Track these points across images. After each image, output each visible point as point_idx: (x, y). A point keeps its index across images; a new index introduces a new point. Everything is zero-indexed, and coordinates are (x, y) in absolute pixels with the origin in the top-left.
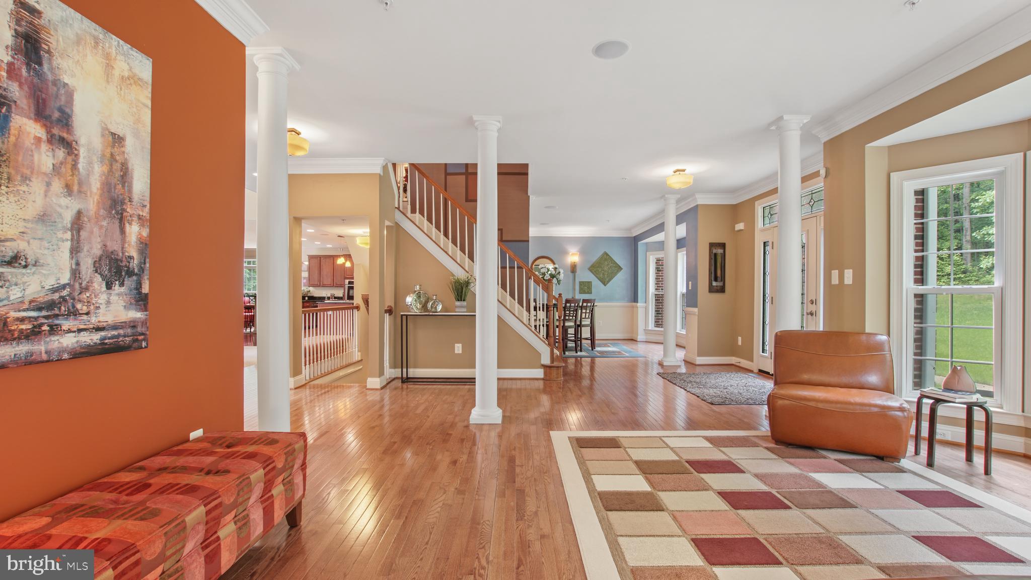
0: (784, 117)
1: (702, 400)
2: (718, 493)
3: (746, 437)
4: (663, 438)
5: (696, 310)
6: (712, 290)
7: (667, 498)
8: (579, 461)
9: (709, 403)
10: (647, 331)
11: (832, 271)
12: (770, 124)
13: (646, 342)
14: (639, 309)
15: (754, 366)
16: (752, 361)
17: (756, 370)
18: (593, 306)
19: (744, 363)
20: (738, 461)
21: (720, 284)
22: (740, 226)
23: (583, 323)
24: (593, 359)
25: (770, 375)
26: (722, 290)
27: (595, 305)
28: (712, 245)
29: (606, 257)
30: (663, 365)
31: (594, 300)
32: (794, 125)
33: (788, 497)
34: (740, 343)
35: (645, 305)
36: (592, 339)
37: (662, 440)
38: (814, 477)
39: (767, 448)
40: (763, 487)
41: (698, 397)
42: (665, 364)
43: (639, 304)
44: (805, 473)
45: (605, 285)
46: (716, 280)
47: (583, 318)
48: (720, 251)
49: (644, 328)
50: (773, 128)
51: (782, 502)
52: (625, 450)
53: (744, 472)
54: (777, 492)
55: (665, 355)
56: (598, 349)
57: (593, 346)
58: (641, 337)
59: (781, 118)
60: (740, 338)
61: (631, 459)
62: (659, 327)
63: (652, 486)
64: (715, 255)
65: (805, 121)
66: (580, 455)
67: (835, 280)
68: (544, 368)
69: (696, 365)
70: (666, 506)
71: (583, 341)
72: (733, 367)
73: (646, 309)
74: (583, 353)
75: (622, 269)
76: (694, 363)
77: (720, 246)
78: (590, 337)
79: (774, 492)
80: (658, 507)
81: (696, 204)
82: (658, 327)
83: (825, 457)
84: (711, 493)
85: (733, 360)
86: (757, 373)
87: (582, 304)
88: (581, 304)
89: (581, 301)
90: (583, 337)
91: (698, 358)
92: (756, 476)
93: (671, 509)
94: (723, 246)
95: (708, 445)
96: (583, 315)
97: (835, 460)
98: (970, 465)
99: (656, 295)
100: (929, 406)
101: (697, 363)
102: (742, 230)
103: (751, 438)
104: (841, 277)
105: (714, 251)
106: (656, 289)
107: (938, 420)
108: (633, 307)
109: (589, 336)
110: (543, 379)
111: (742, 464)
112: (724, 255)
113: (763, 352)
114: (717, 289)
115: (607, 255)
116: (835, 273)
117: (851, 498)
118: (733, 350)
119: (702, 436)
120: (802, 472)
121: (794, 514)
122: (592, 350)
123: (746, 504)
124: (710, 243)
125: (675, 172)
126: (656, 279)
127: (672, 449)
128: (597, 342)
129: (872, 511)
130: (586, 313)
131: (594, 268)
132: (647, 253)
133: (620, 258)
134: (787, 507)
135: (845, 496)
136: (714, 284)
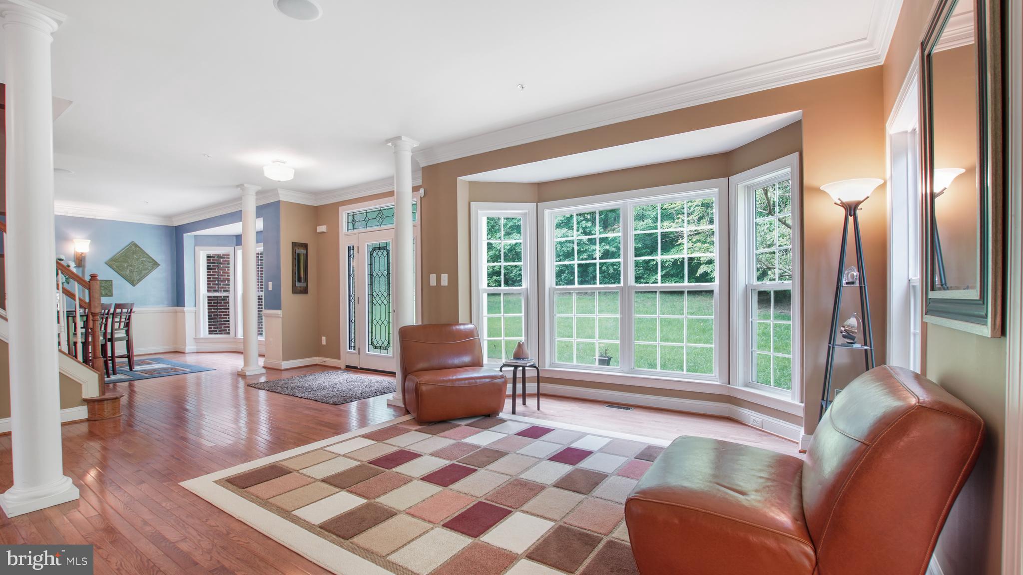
0: (402, 138)
1: (323, 403)
2: (421, 479)
3: (393, 426)
4: (325, 449)
5: (279, 312)
6: (295, 291)
7: (388, 500)
8: (258, 504)
9: (332, 404)
10: (197, 340)
11: (431, 275)
12: (388, 141)
13: (197, 352)
14: (186, 314)
15: (342, 363)
16: (339, 359)
17: (343, 367)
18: (130, 312)
19: (330, 361)
20: (408, 447)
21: (303, 285)
22: (322, 228)
23: (116, 336)
24: (131, 382)
25: (359, 369)
26: (305, 291)
27: (133, 311)
28: (294, 245)
29: (133, 250)
30: (246, 376)
31: (132, 305)
32: (408, 145)
33: (468, 463)
34: (324, 342)
35: (194, 309)
36: (129, 356)
37: (325, 450)
38: (467, 442)
39: (416, 431)
40: (446, 463)
41: (316, 401)
42: (248, 374)
43: (186, 309)
44: (459, 441)
45: (134, 285)
46: (300, 281)
47: (116, 330)
48: (303, 251)
49: (194, 337)
50: (390, 144)
51: (468, 468)
52: (299, 473)
53: (421, 455)
54: (457, 462)
55: (246, 363)
56: (137, 368)
57: (131, 365)
58: (190, 347)
59: (399, 138)
60: (324, 338)
61: (316, 480)
62: (222, 334)
63: (363, 496)
64: (299, 255)
65: (415, 146)
66: (252, 497)
67: (433, 282)
68: (87, 405)
69: (281, 370)
70: (394, 509)
71: (117, 360)
72: (318, 367)
73: (196, 314)
74: (119, 376)
75: (159, 265)
76: (280, 368)
77: (302, 246)
78: (126, 353)
79: (455, 462)
80: (390, 514)
81: (278, 200)
82: (220, 334)
83: (459, 425)
84: (415, 482)
85: (317, 360)
86: (345, 369)
87: (115, 310)
88: (112, 311)
89: (113, 306)
90: (116, 355)
91: (283, 363)
92: (432, 455)
93: (402, 509)
94: (305, 246)
95: (370, 442)
96: (116, 326)
97: (465, 425)
98: (526, 407)
99: (208, 297)
100: (512, 372)
101: (283, 368)
102: (325, 232)
103: (398, 426)
104: (439, 280)
105: (298, 251)
106: (208, 291)
107: (527, 380)
108: (176, 312)
109: (124, 352)
110: (88, 420)
111: (414, 449)
112: (306, 255)
113: (350, 349)
114: (301, 291)
115: (136, 246)
116: (433, 277)
117: (500, 448)
118: (319, 351)
119: (360, 436)
120: (457, 441)
121: (481, 473)
122: (131, 370)
123: (448, 479)
124: (292, 243)
125: (274, 162)
126: (208, 278)
127: (344, 456)
128: (135, 359)
129: (518, 452)
130: (120, 322)
131: (116, 263)
132: (196, 247)
133: (155, 249)
134: (475, 470)
135: (496, 447)
136: (298, 284)
